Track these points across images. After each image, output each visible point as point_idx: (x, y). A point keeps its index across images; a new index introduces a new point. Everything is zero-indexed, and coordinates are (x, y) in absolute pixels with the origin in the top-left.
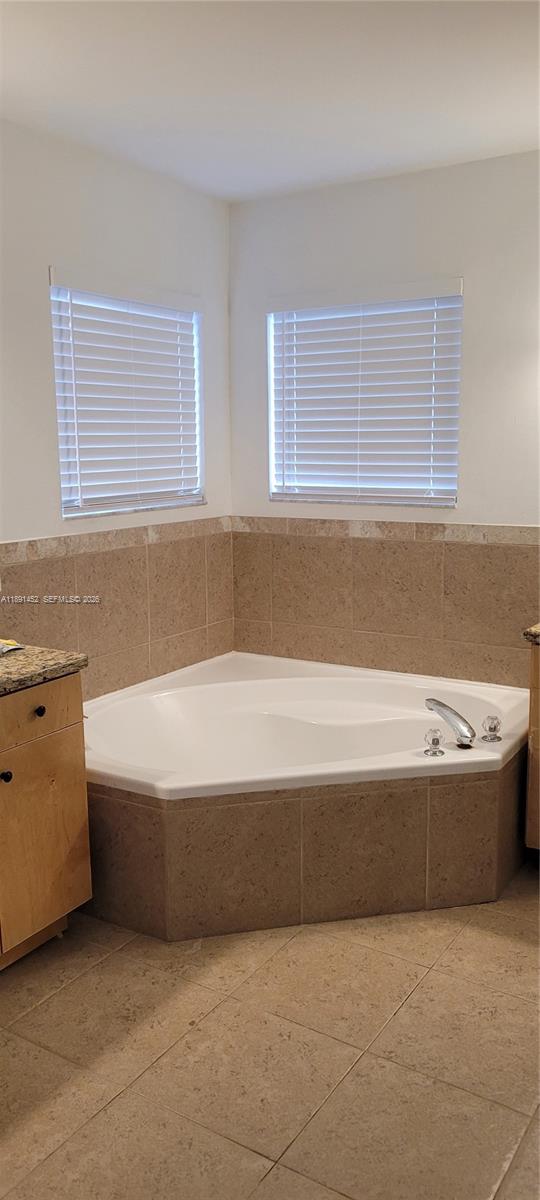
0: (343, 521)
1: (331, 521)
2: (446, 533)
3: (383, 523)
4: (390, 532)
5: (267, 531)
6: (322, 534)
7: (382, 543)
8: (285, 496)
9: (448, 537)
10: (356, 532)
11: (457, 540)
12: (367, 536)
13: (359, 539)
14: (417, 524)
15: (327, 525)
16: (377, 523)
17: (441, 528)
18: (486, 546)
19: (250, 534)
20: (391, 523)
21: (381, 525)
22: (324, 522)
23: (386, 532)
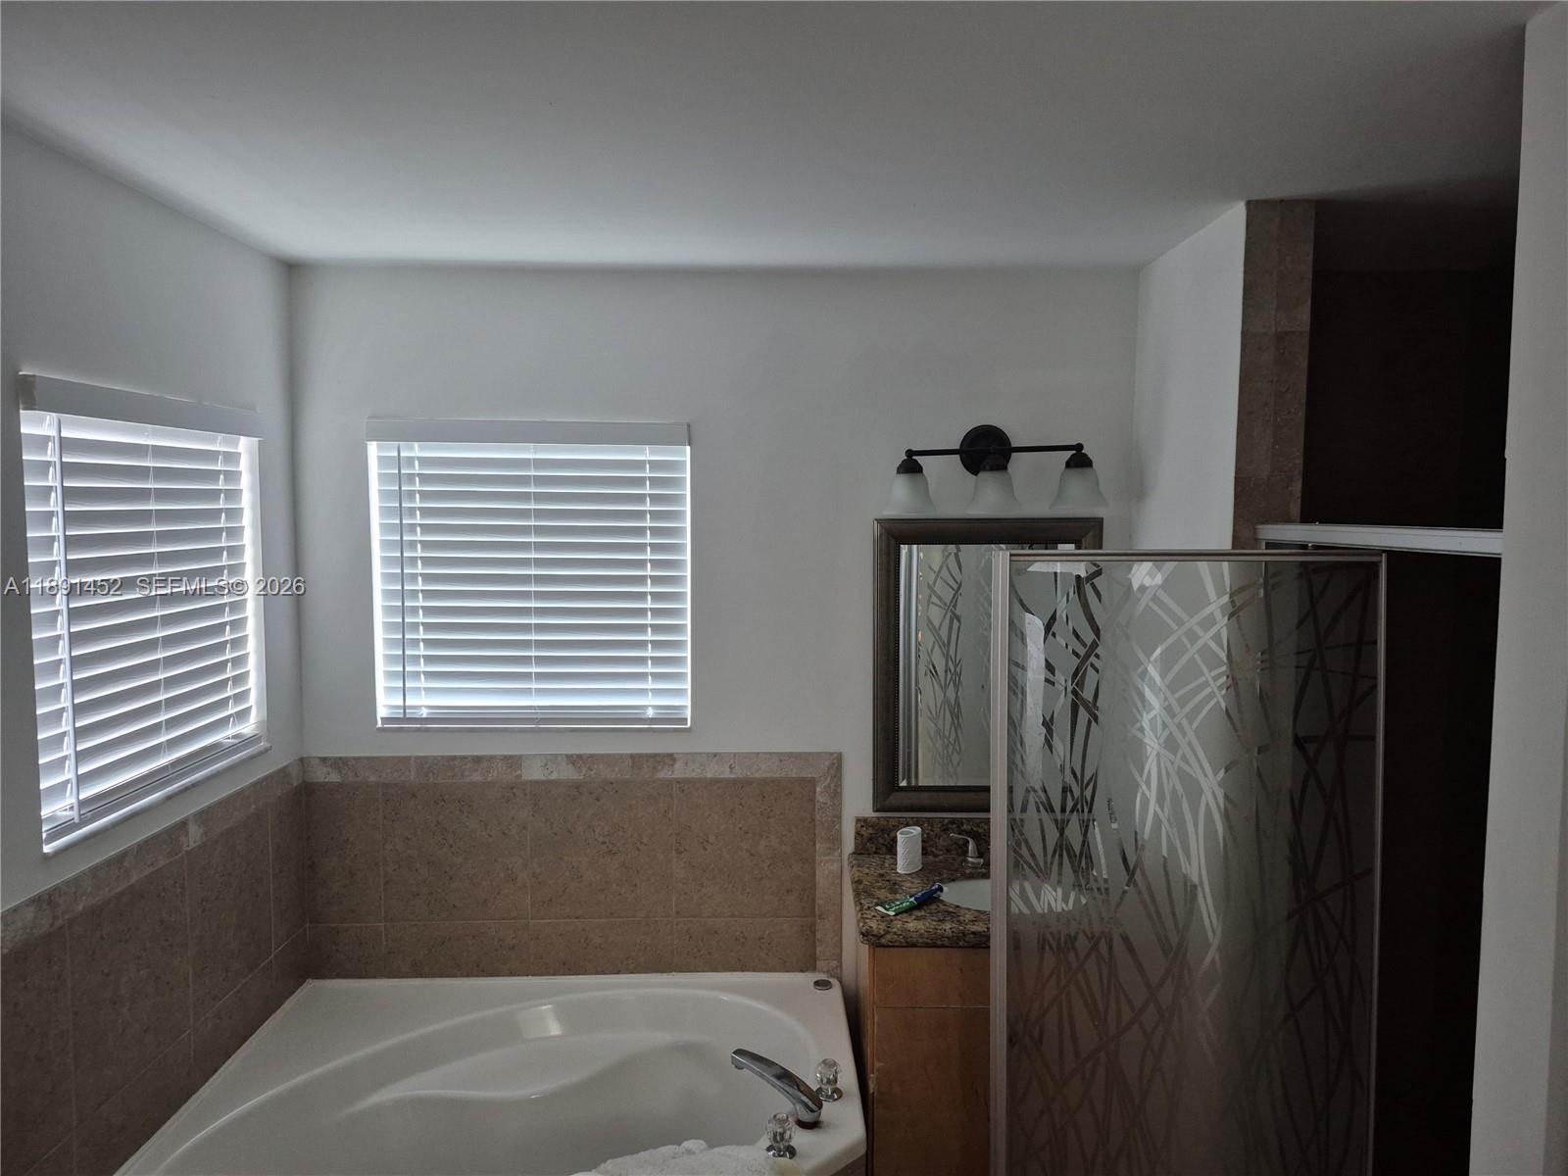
0: (511, 757)
1: (491, 758)
2: (677, 766)
3: (579, 756)
4: (590, 769)
5: (373, 779)
6: (477, 777)
7: (577, 786)
8: (405, 723)
9: (679, 772)
10: (533, 773)
11: (693, 775)
12: (553, 777)
13: (542, 783)
14: (632, 756)
15: (485, 764)
16: (568, 756)
17: (667, 761)
18: (735, 782)
19: (340, 785)
20: (592, 756)
21: (575, 760)
22: (478, 760)
23: (584, 770)
